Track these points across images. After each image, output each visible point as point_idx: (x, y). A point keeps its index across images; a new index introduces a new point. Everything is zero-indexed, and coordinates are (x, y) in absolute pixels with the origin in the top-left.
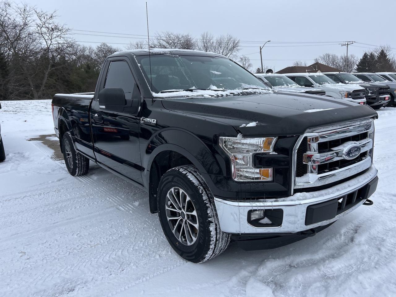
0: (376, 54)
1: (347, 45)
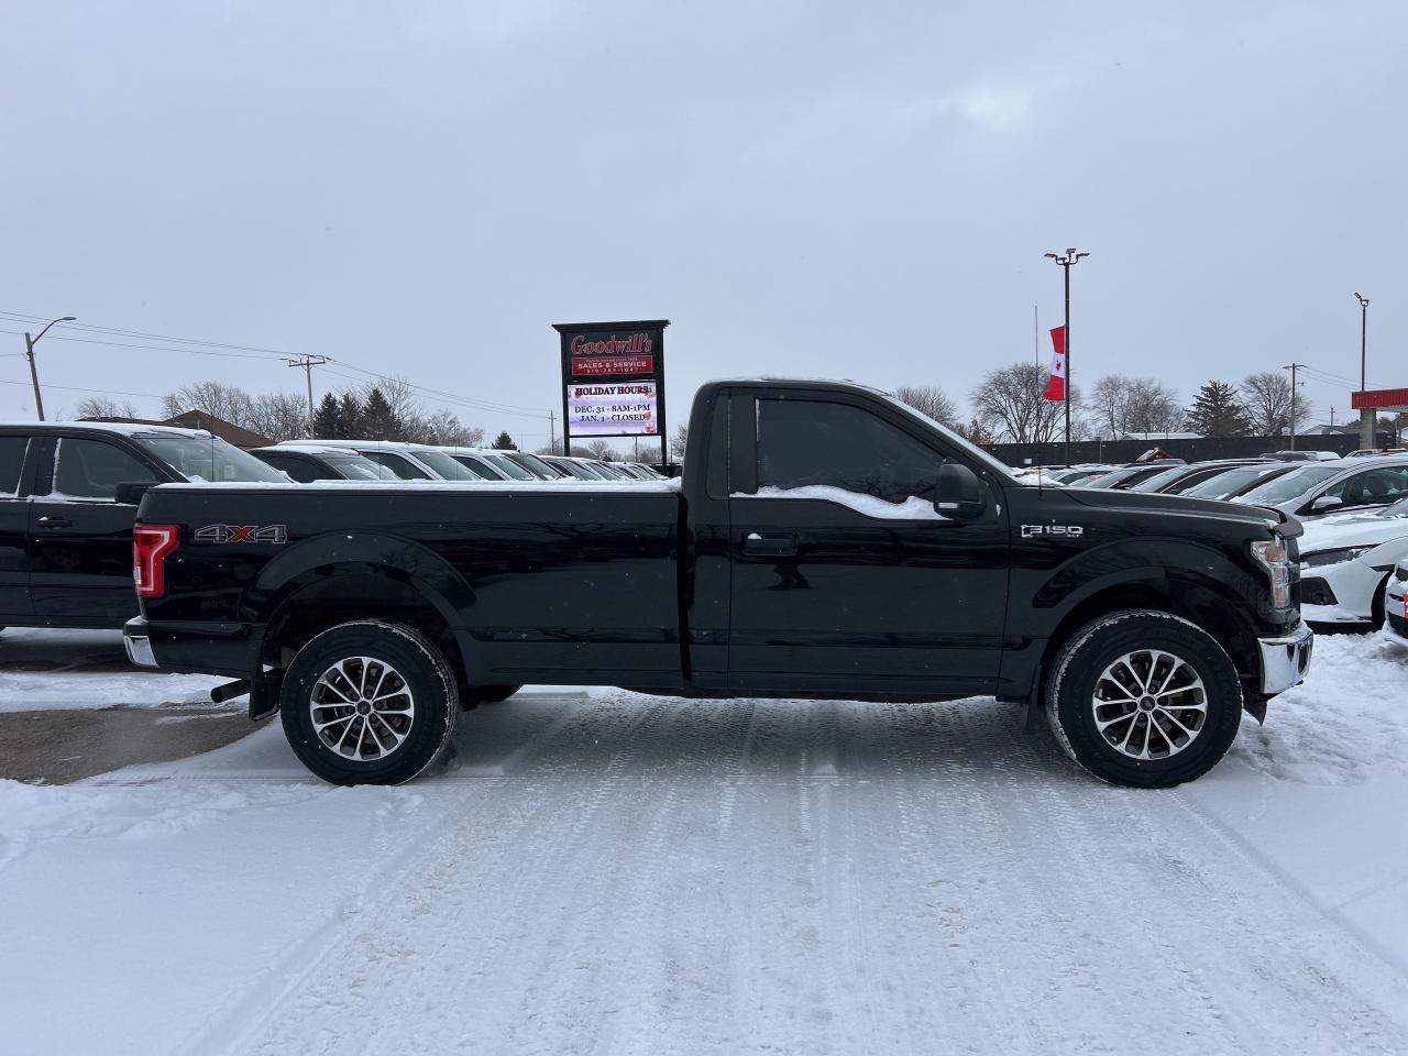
0: (364, 401)
1: (308, 364)
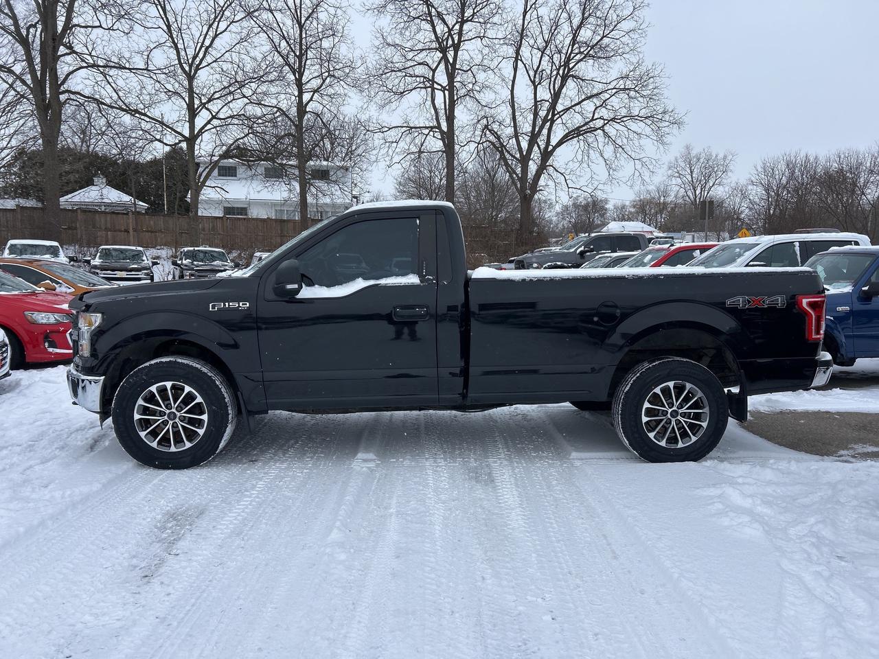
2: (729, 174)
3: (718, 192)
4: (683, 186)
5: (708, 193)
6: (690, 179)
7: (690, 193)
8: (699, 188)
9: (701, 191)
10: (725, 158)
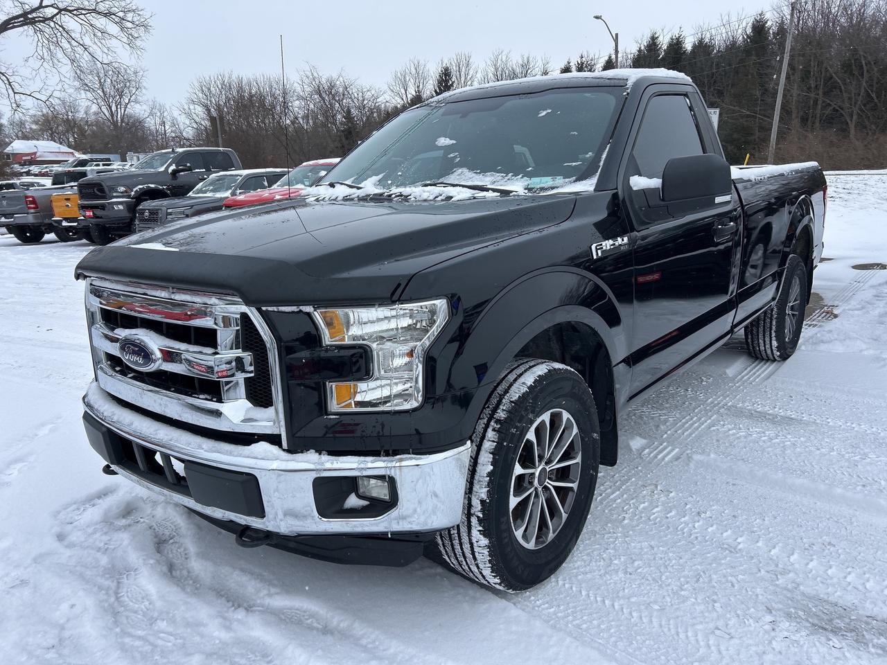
2: (144, 91)
3: (138, 110)
4: (95, 101)
5: (125, 111)
6: (102, 94)
7: (104, 109)
8: (114, 105)
9: (117, 108)
10: (136, 73)
